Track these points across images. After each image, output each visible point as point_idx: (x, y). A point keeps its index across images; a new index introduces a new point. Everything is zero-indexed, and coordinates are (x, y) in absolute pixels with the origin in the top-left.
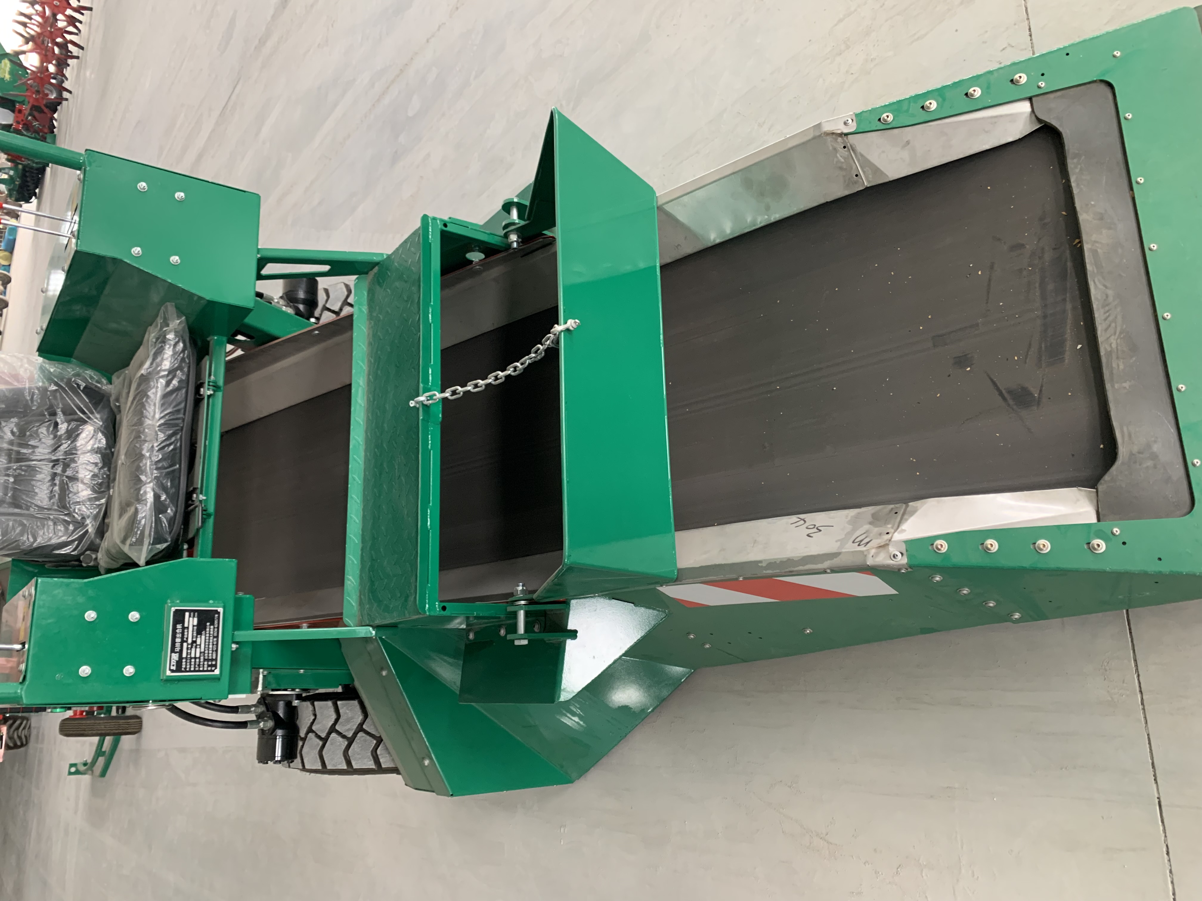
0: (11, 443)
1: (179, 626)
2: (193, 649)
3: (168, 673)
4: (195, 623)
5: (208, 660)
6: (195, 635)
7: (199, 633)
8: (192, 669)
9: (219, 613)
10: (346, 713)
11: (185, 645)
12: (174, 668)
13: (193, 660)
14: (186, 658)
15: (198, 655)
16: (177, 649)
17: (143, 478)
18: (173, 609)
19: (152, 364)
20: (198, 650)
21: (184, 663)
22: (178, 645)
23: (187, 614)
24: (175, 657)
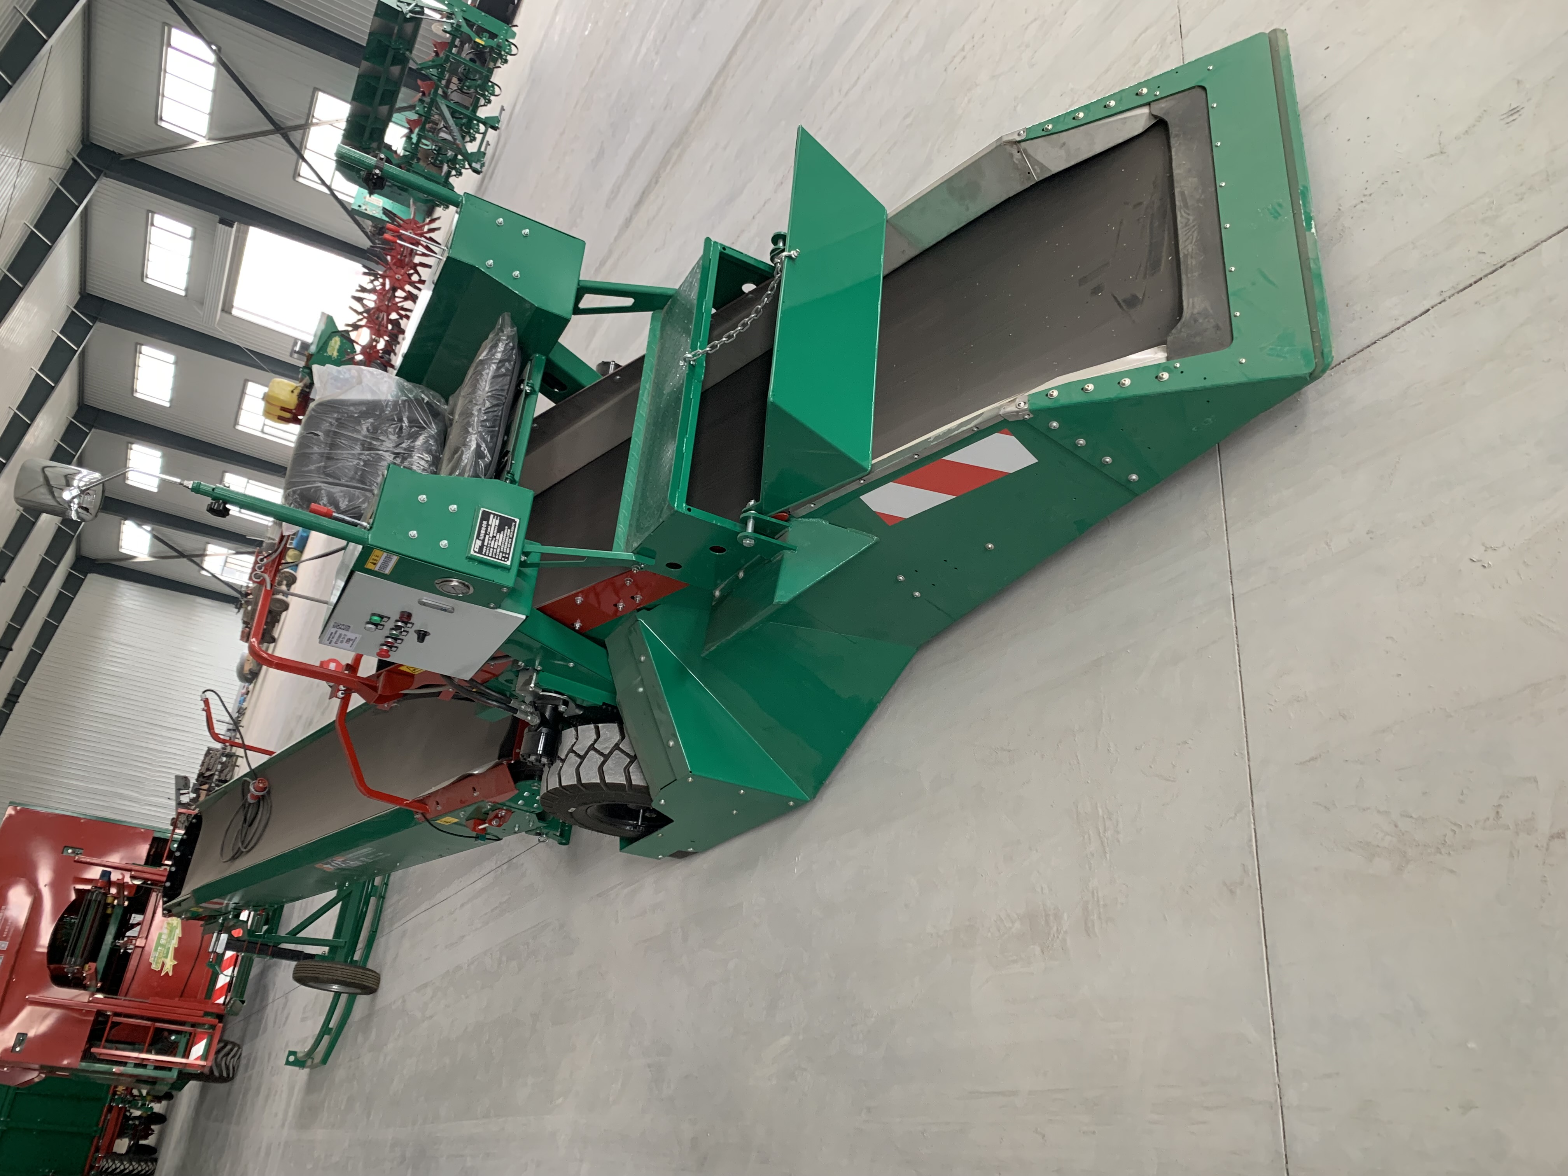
0: (366, 437)
1: (485, 522)
2: (493, 542)
3: (472, 552)
4: (497, 524)
5: (503, 553)
6: (496, 531)
7: (499, 531)
8: (490, 555)
9: (516, 522)
10: (605, 734)
11: (487, 536)
12: (477, 550)
13: (492, 549)
14: (487, 546)
15: (496, 547)
16: (482, 537)
17: (470, 430)
18: (482, 509)
19: (487, 354)
20: (496, 543)
21: (484, 549)
22: (482, 535)
23: (492, 516)
24: (479, 543)
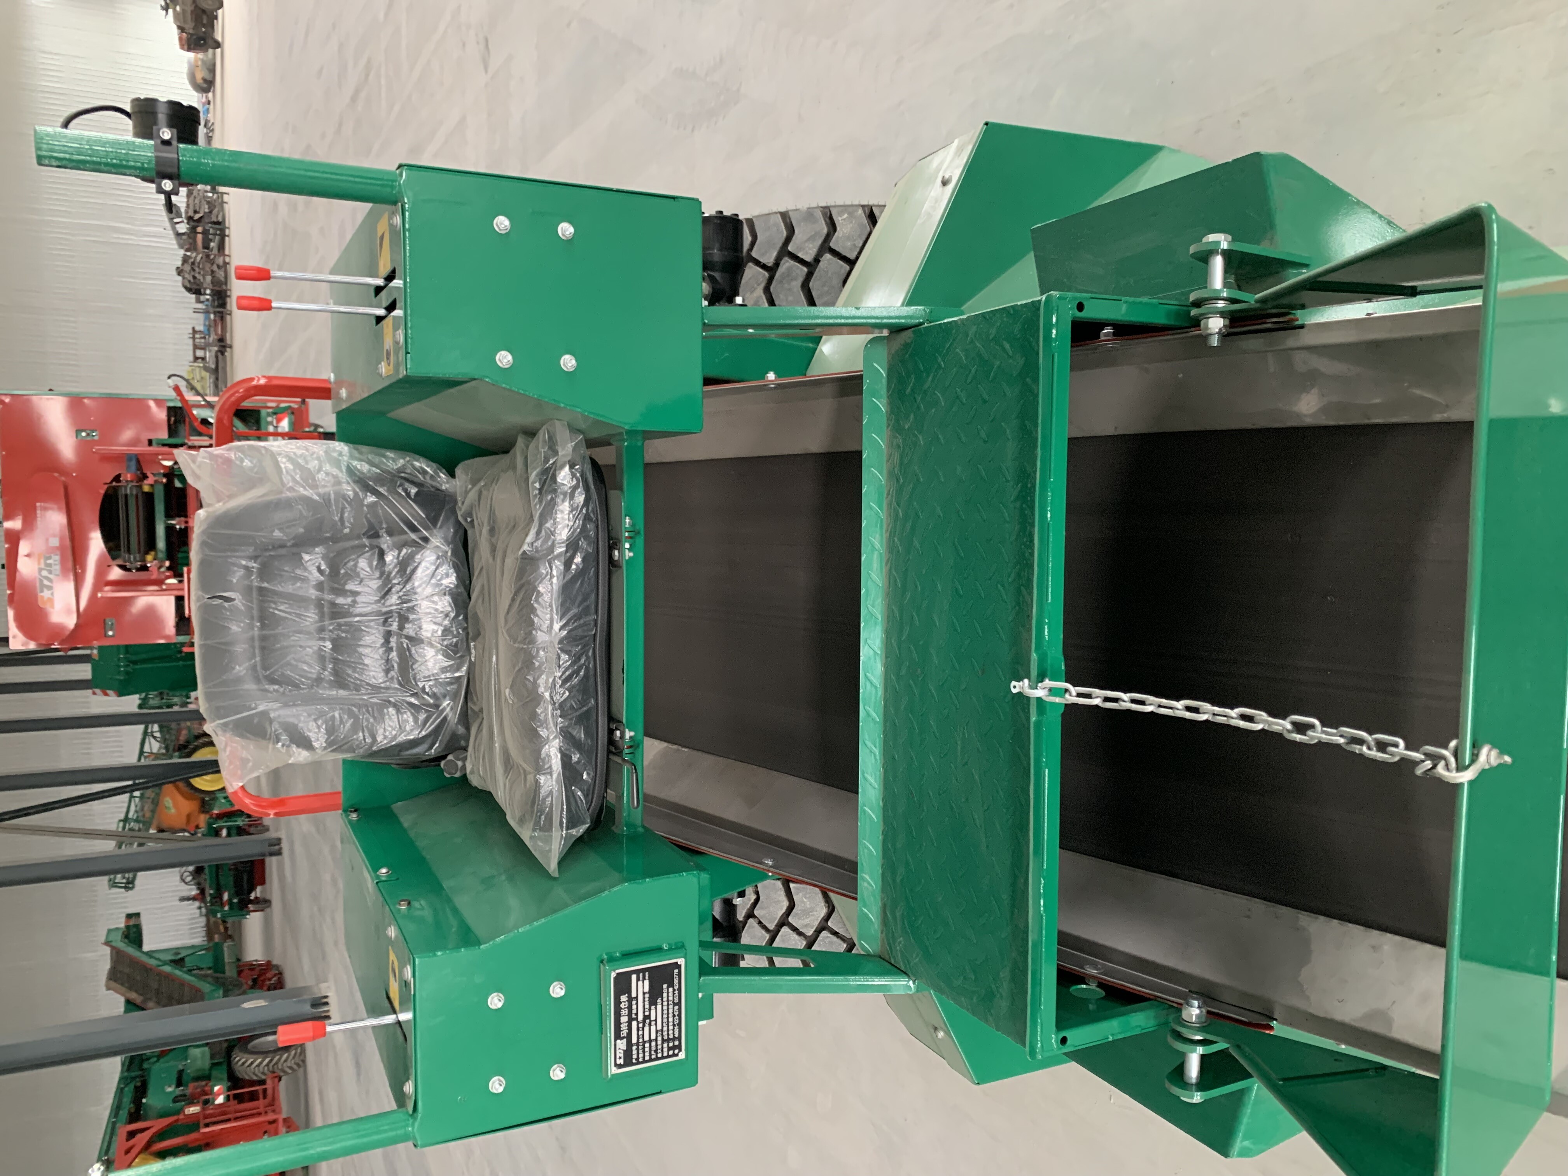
1: (624, 998)
2: (646, 1029)
3: (614, 1070)
4: (647, 989)
5: (668, 1040)
6: (647, 1006)
7: (653, 1002)
8: (647, 1058)
9: (679, 967)
11: (634, 1024)
12: (621, 1061)
13: (647, 1045)
14: (638, 1044)
15: (653, 1037)
16: (624, 1033)
18: (613, 975)
20: (653, 1028)
21: (635, 1052)
22: (624, 1027)
23: (634, 977)
24: (622, 1045)
